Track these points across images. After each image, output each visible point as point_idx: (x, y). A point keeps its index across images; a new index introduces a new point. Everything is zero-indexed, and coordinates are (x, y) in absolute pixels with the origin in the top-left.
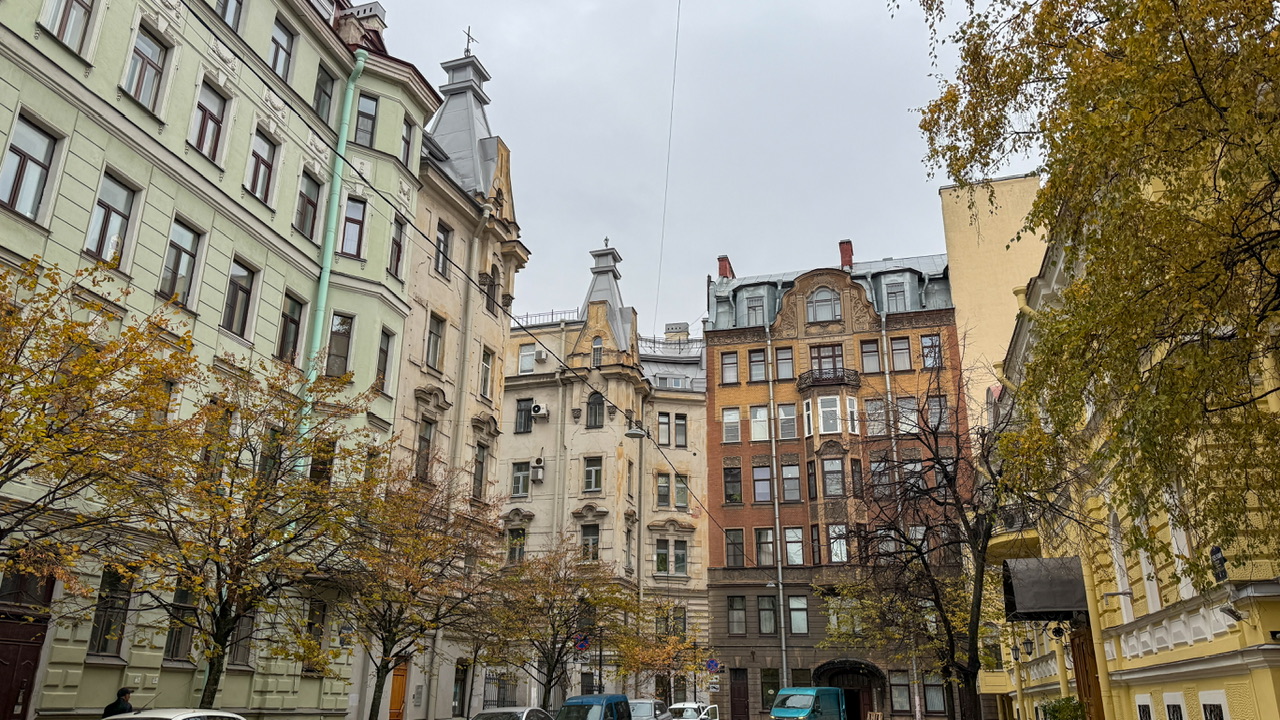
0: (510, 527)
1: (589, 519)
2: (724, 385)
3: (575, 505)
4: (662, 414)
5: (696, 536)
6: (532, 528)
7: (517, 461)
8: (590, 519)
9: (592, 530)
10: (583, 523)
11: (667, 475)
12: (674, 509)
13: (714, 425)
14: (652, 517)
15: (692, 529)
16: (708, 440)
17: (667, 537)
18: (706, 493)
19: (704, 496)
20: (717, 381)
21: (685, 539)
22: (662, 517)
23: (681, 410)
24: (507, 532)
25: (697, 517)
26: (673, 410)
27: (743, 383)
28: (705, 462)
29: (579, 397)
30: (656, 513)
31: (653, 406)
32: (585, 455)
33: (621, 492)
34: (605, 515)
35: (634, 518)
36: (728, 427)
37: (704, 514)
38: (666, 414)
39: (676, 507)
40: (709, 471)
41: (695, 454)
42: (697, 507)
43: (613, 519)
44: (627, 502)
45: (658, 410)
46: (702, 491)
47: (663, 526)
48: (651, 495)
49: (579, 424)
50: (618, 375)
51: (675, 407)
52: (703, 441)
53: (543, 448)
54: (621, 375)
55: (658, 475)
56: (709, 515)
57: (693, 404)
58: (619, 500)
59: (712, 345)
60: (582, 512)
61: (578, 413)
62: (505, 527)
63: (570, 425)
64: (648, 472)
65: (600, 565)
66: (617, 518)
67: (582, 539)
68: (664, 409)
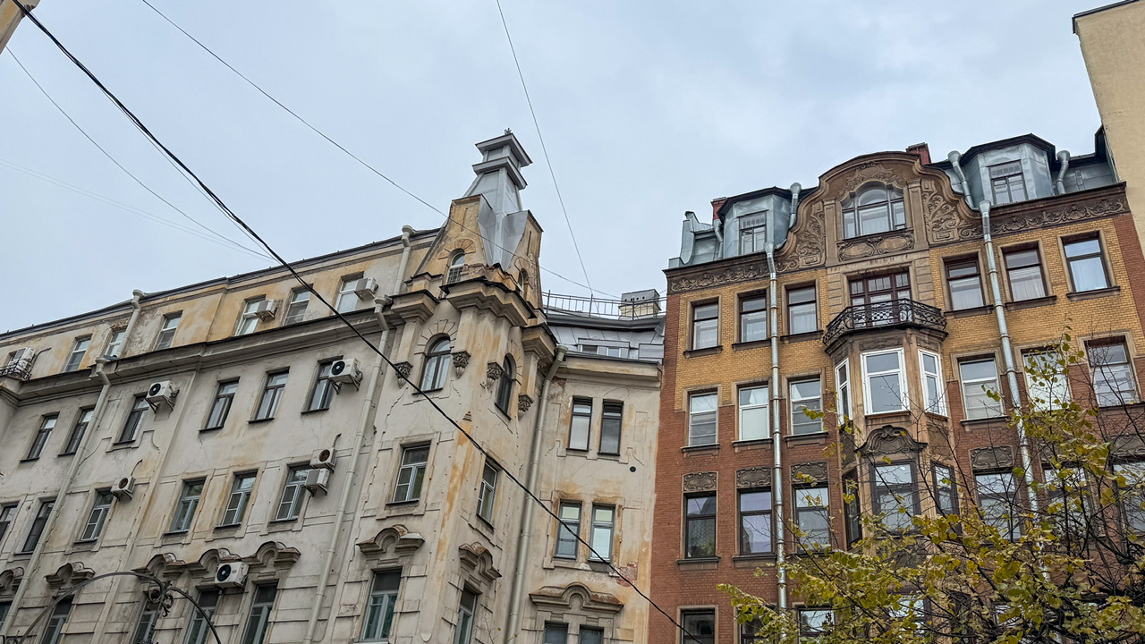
0: (255, 577)
1: (388, 556)
2: (691, 353)
3: (367, 530)
4: (577, 401)
5: (623, 621)
6: (292, 579)
7: (294, 461)
8: (389, 558)
9: (388, 579)
10: (375, 565)
11: (578, 504)
12: (583, 566)
13: (672, 419)
14: (542, 579)
15: (616, 607)
16: (659, 444)
17: (566, 619)
18: (648, 538)
19: (647, 544)
20: (683, 346)
21: (602, 623)
22: (562, 579)
23: (614, 394)
24: (250, 588)
25: (628, 585)
26: (599, 394)
27: (727, 346)
28: (651, 484)
29: (409, 344)
30: (548, 571)
31: (563, 387)
32: (404, 442)
33: (455, 502)
34: (417, 548)
35: (489, 567)
36: (697, 422)
37: (643, 578)
38: (588, 402)
39: (589, 562)
40: (657, 500)
41: (633, 469)
42: (630, 565)
43: (433, 555)
44: (475, 531)
45: (573, 394)
46: (643, 535)
47: (559, 597)
48: (544, 537)
49: (403, 389)
50: (479, 301)
51: (603, 387)
52: (650, 448)
53: (339, 435)
54: (483, 302)
55: (561, 503)
56: (652, 582)
57: (636, 383)
58: (448, 518)
59: (677, 293)
60: (378, 543)
61: (404, 370)
62: (246, 578)
63: (389, 392)
64: (543, 497)
66: (437, 553)
67: (370, 597)
68: (583, 391)
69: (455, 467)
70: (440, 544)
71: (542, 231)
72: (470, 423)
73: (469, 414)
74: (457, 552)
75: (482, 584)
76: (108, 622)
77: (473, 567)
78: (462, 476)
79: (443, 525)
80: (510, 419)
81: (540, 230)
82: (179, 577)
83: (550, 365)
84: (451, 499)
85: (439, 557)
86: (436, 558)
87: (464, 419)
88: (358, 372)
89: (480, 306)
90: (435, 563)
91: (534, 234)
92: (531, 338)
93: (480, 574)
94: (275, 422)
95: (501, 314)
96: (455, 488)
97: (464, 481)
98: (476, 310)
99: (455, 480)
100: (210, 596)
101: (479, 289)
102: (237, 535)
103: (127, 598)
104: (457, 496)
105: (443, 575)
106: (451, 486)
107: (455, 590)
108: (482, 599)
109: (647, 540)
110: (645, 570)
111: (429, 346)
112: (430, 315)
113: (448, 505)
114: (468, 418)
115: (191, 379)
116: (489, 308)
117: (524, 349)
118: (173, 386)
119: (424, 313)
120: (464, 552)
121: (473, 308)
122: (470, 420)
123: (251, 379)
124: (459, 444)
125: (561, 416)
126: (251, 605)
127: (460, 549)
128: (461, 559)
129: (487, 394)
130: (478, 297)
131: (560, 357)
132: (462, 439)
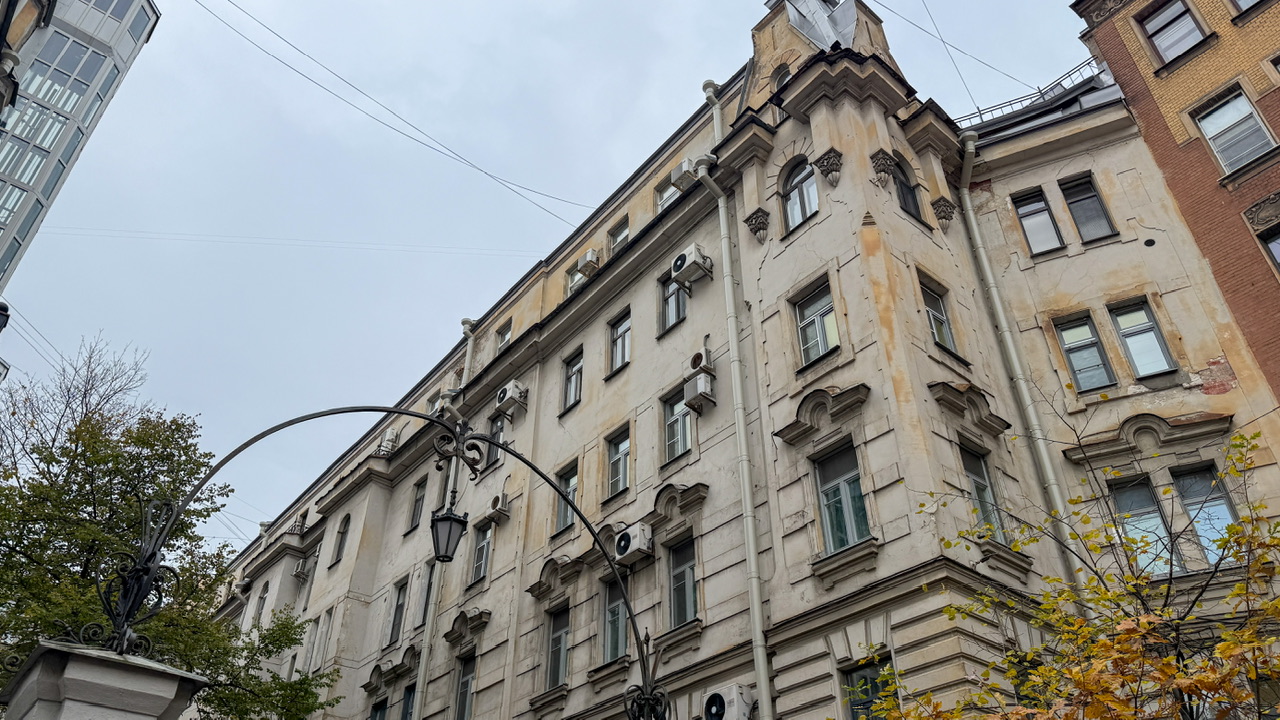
0: (663, 536)
1: (824, 432)
2: (1167, 68)
3: (785, 413)
4: (1019, 200)
6: (708, 518)
7: (665, 392)
8: (827, 432)
9: (837, 459)
10: (810, 449)
11: (1083, 318)
12: (1132, 389)
13: (1181, 156)
14: (1073, 429)
15: (1220, 425)
16: (1177, 196)
17: (1140, 467)
18: (1225, 316)
19: (1227, 327)
20: (1146, 67)
21: (1206, 454)
22: (1106, 420)
23: (1071, 169)
24: (661, 552)
25: (1223, 389)
26: (1048, 178)
27: (1224, 29)
28: (1191, 250)
29: (756, 189)
30: (1079, 416)
31: (989, 190)
32: (790, 295)
33: (895, 325)
34: (863, 402)
35: (986, 413)
36: (1222, 145)
37: (1246, 373)
38: (1037, 194)
39: (1141, 380)
40: (1213, 264)
41: (1150, 243)
42: (1214, 363)
43: (892, 399)
44: (941, 366)
45: (1008, 192)
46: (1213, 318)
47: (1115, 441)
48: (1049, 374)
49: (767, 243)
50: (827, 88)
51: (1049, 169)
52: (1164, 206)
53: (708, 336)
54: (833, 87)
55: (1057, 325)
56: (1265, 373)
57: (1099, 141)
58: (894, 348)
59: (1105, 20)
60: (802, 421)
61: (758, 222)
62: (652, 542)
63: (750, 256)
64: (1023, 326)
65: (874, 542)
66: (897, 394)
67: (820, 494)
68: (1024, 183)
69: (875, 283)
70: (897, 384)
71: (881, 22)
72: (875, 227)
73: (868, 216)
74: (926, 394)
75: (985, 438)
76: (516, 662)
77: (961, 412)
78: (892, 291)
79: (889, 358)
80: (930, 229)
81: (878, 21)
82: (578, 576)
83: (959, 169)
84: (887, 323)
85: (902, 398)
86: (898, 402)
87: (864, 224)
88: (704, 258)
89: (830, 93)
90: (899, 408)
91: (872, 26)
92: (919, 129)
93: (975, 424)
94: (631, 366)
95: (863, 95)
96: (887, 309)
97: (897, 299)
98: (828, 101)
99: (883, 299)
100: (616, 586)
101: (822, 67)
102: (628, 501)
103: (529, 626)
104: (894, 316)
105: (920, 424)
106: (880, 307)
107: (946, 445)
108: (993, 460)
109: (1225, 321)
110: (1244, 360)
111: (781, 183)
112: (769, 150)
113: (885, 331)
114: (869, 220)
115: (536, 373)
116: (846, 91)
117: (914, 149)
118: (520, 385)
119: (761, 150)
120: (936, 389)
121: (823, 101)
122: (873, 223)
123: (595, 342)
124: (869, 255)
125: (1004, 224)
126: (669, 573)
127: (930, 387)
128: (937, 400)
129: (884, 194)
130: (824, 82)
131: (971, 147)
132: (871, 249)
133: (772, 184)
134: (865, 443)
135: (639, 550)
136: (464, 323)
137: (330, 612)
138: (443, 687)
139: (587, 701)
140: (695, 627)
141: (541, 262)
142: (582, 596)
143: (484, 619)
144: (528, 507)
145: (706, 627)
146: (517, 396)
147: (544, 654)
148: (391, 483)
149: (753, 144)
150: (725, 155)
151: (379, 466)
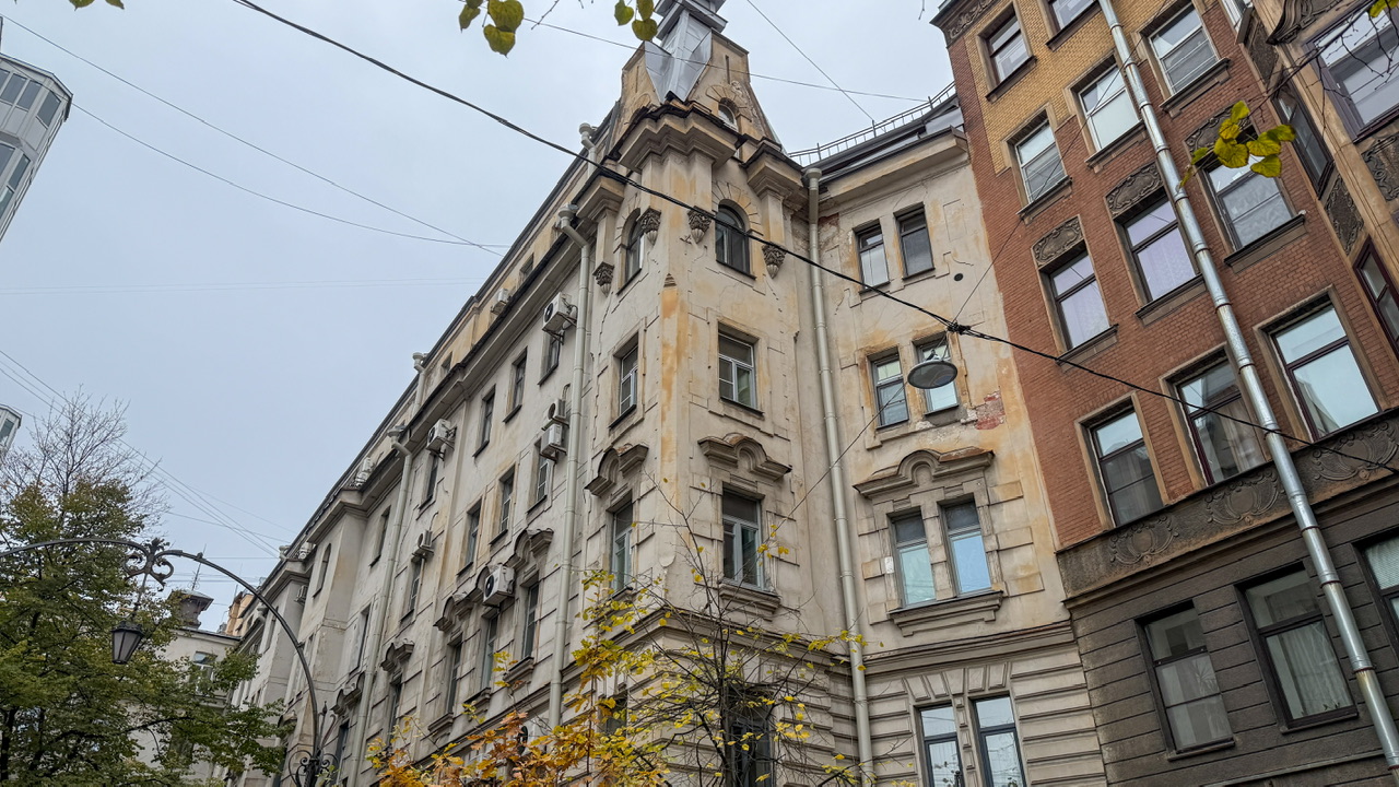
0: (521, 580)
1: (618, 486)
2: (1000, 87)
4: (860, 234)
5: (1000, 475)
6: (549, 564)
8: (620, 487)
9: (622, 512)
10: (609, 503)
11: (892, 355)
12: (920, 425)
13: (995, 186)
14: (869, 464)
15: (983, 460)
16: (989, 229)
17: (915, 501)
18: (1007, 354)
19: (1007, 362)
20: (983, 88)
21: (968, 488)
22: (892, 456)
23: (905, 202)
24: (520, 594)
25: (993, 424)
26: (885, 212)
27: (1043, 53)
28: (991, 282)
29: (603, 243)
30: (875, 452)
31: (837, 224)
32: (616, 351)
33: (674, 387)
34: (642, 460)
35: (763, 460)
36: (1033, 172)
37: (1013, 408)
38: (874, 228)
39: (928, 416)
40: (1005, 299)
41: (959, 277)
42: (990, 399)
43: (659, 460)
44: (724, 419)
45: (852, 226)
46: (997, 353)
47: (896, 476)
48: (857, 410)
49: (609, 296)
50: (652, 145)
51: (889, 200)
52: (977, 239)
53: (568, 385)
54: (659, 143)
55: (872, 362)
56: (1029, 408)
57: (933, 171)
58: (669, 409)
59: (959, 37)
60: (603, 476)
61: (604, 274)
62: (513, 583)
63: (599, 308)
64: (844, 364)
65: (629, 592)
66: (663, 455)
67: (615, 544)
68: (863, 218)
69: (664, 345)
70: (664, 444)
71: (747, 53)
72: (675, 288)
73: (669, 278)
74: (695, 447)
75: (759, 485)
76: (426, 691)
77: (734, 464)
78: (679, 353)
79: (663, 419)
80: (753, 278)
81: (743, 53)
82: (470, 613)
83: (806, 206)
84: (667, 385)
85: (666, 458)
86: (662, 461)
87: (665, 286)
88: (570, 309)
89: (657, 150)
90: (662, 467)
91: (734, 59)
92: (757, 172)
93: (751, 472)
94: (523, 409)
95: (688, 148)
96: (671, 370)
97: (683, 359)
98: (655, 157)
99: (669, 361)
100: (492, 622)
101: (647, 125)
102: (504, 544)
103: (437, 658)
104: (675, 378)
105: (677, 479)
106: (665, 368)
107: (707, 497)
108: (768, 505)
109: (1005, 357)
110: (1014, 397)
111: (627, 234)
112: (620, 201)
113: (665, 392)
114: (670, 282)
115: (463, 411)
116: (669, 147)
117: (755, 192)
118: (448, 424)
119: (611, 202)
120: (707, 444)
121: (650, 157)
122: (674, 284)
123: (503, 381)
124: (664, 317)
125: (843, 261)
126: (526, 612)
127: (700, 443)
128: (706, 455)
129: (697, 250)
130: (650, 140)
131: (814, 185)
132: (667, 311)
133: (619, 236)
134: (639, 500)
135: (498, 593)
136: (415, 357)
137: (311, 638)
138: (380, 713)
139: (464, 728)
140: (527, 665)
141: (472, 298)
142: (470, 632)
143: (407, 651)
144: (447, 543)
145: (537, 664)
146: (443, 435)
147: (445, 684)
148: (365, 513)
149: (603, 197)
150: (583, 205)
151: (350, 498)
